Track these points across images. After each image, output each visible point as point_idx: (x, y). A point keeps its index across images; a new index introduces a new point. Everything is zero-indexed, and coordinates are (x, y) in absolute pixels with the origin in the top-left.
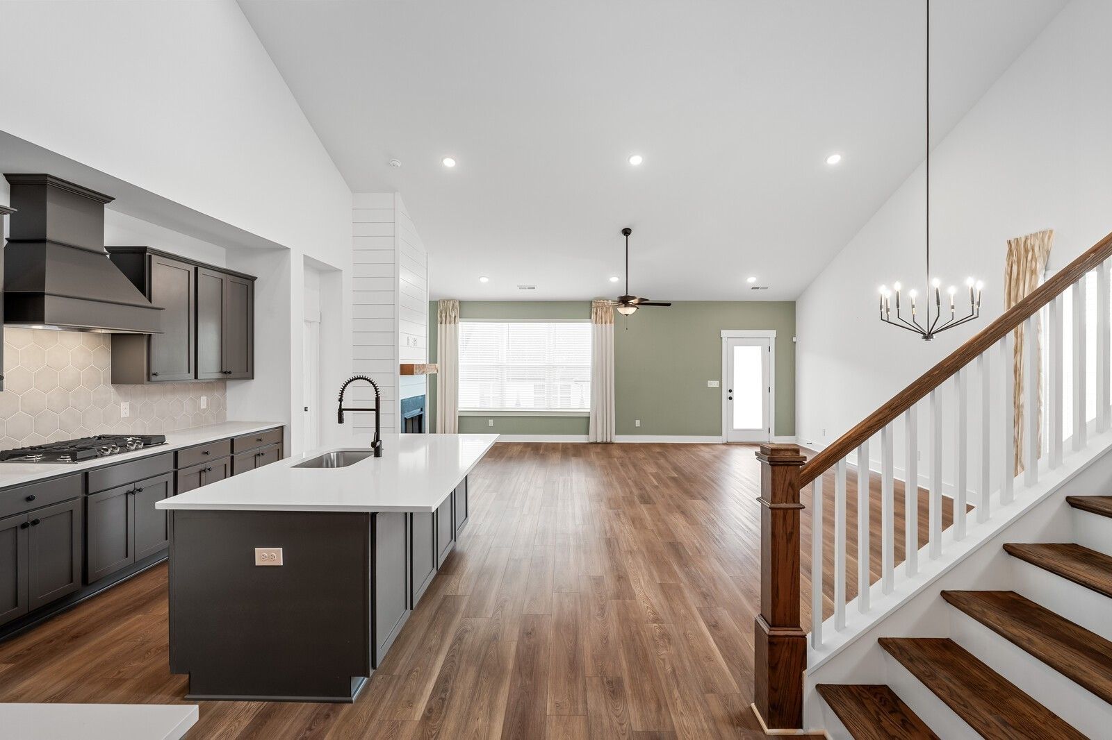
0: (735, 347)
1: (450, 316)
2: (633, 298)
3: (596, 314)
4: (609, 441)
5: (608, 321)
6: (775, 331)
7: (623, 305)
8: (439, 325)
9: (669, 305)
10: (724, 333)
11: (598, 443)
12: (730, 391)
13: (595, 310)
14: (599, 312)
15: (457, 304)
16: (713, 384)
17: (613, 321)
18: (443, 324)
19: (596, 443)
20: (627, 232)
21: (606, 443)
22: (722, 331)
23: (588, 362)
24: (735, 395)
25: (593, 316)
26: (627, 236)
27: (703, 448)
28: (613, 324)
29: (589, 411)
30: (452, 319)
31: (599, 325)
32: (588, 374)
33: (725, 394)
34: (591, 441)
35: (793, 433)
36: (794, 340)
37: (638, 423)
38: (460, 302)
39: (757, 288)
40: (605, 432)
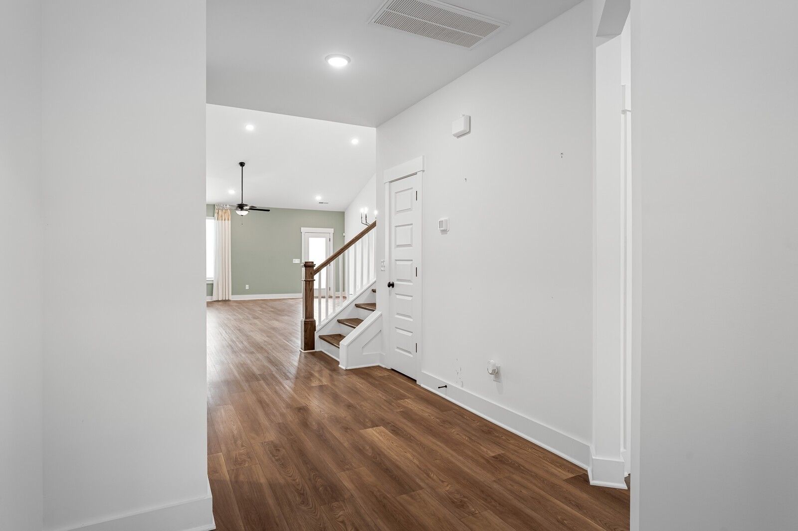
0: (310, 239)
2: (246, 205)
3: (218, 214)
4: (227, 299)
5: (227, 218)
6: (333, 229)
7: (240, 209)
9: (269, 210)
10: (303, 229)
11: (220, 301)
13: (217, 211)
14: (220, 212)
16: (296, 260)
17: (230, 219)
19: (218, 301)
20: (242, 164)
21: (225, 301)
22: (301, 228)
25: (216, 215)
26: (242, 167)
27: (289, 300)
28: (230, 221)
29: (214, 279)
31: (220, 221)
34: (214, 300)
36: (344, 235)
37: (247, 287)
39: (322, 203)
40: (224, 294)
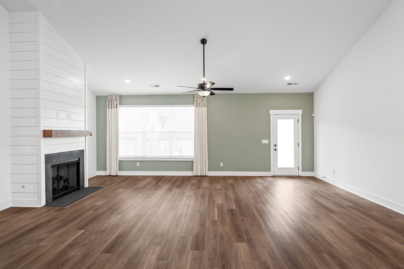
0: (278, 120)
1: (114, 104)
3: (197, 101)
4: (204, 175)
5: (203, 105)
6: (302, 110)
7: (202, 90)
8: (107, 109)
10: (272, 112)
12: (275, 145)
13: (196, 99)
15: (118, 97)
16: (265, 141)
17: (206, 105)
18: (110, 109)
19: (197, 176)
20: (204, 42)
21: (203, 176)
22: (270, 110)
23: (192, 130)
24: (279, 148)
25: (195, 102)
26: (204, 44)
28: (206, 107)
29: (193, 157)
30: (115, 106)
31: (198, 108)
32: (192, 136)
33: (272, 148)
34: (194, 175)
35: (313, 170)
36: (313, 115)
37: (221, 164)
38: (120, 96)
39: (291, 84)
40: (202, 170)
